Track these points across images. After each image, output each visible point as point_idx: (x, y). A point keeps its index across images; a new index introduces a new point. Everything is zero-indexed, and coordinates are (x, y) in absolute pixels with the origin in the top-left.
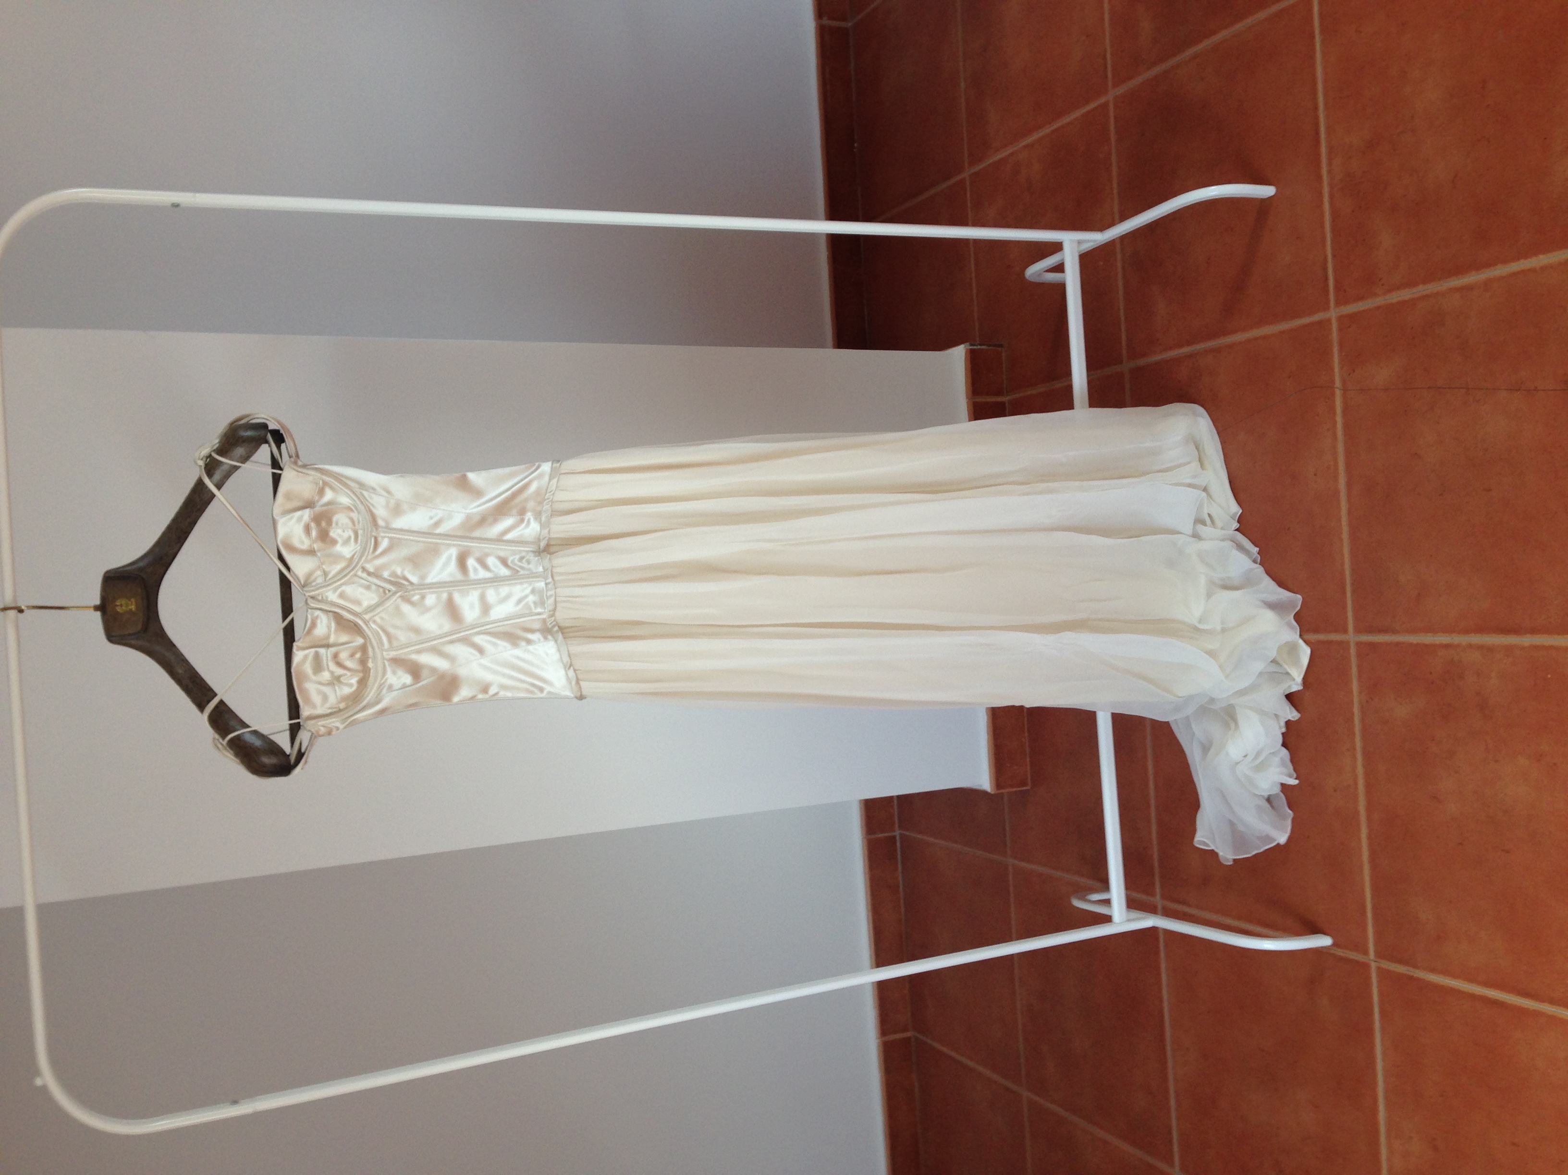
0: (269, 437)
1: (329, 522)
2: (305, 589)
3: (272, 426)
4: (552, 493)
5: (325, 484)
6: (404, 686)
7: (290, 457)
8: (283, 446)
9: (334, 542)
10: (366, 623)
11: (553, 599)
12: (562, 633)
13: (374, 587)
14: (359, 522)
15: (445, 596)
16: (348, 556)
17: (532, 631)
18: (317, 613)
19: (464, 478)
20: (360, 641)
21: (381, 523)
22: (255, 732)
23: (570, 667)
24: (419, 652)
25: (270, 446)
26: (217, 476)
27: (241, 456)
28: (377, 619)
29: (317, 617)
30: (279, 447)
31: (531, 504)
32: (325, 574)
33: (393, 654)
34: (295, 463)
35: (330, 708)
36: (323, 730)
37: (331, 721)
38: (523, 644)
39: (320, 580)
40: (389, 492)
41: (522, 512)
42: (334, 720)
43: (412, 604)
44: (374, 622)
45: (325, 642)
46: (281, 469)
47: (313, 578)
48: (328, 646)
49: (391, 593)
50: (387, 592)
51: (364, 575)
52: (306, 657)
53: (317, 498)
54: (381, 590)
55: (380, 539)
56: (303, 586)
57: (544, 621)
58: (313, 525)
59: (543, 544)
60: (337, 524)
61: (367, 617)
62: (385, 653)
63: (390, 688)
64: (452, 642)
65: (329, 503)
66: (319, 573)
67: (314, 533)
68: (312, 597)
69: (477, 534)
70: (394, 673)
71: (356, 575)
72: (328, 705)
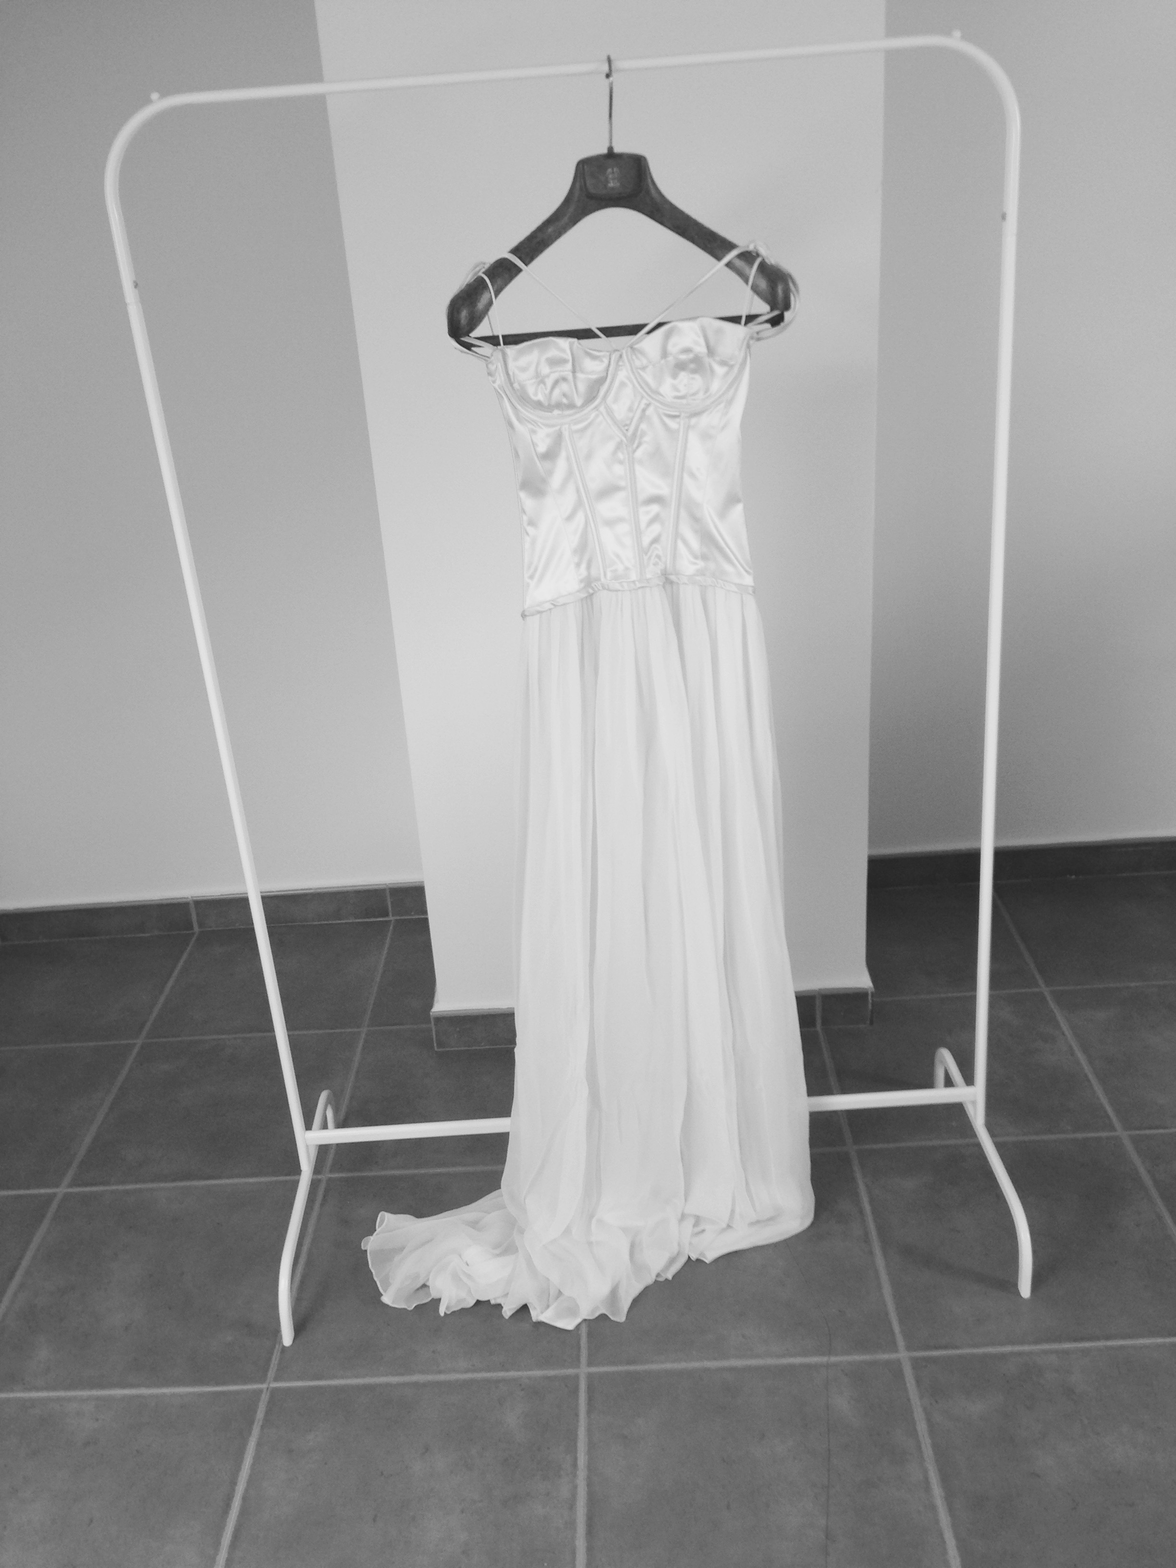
0: (776, 313)
1: (694, 371)
2: (629, 349)
3: (787, 315)
4: (723, 586)
5: (731, 367)
6: (534, 445)
7: (758, 333)
8: (768, 326)
9: (675, 376)
10: (596, 408)
11: (620, 588)
12: (586, 597)
14: (695, 400)
15: (622, 483)
16: (662, 390)
17: (589, 567)
18: (606, 361)
19: (738, 501)
20: (579, 402)
21: (693, 421)
22: (490, 303)
23: (554, 605)
24: (568, 459)
25: (768, 313)
26: (739, 263)
27: (757, 286)
28: (600, 418)
29: (602, 361)
30: (767, 321)
31: (712, 566)
32: (644, 368)
33: (566, 434)
34: (752, 338)
35: (513, 373)
36: (492, 367)
37: (502, 375)
38: (576, 560)
39: (638, 363)
40: (723, 428)
41: (704, 557)
42: (503, 378)
43: (615, 453)
44: (597, 416)
45: (578, 368)
46: (746, 324)
47: (639, 356)
48: (574, 372)
49: (625, 431)
50: (626, 428)
51: (642, 406)
52: (563, 351)
53: (718, 358)
54: (628, 422)
55: (678, 420)
56: (631, 347)
57: (598, 579)
58: (691, 356)
59: (673, 578)
60: (693, 379)
61: (602, 409)
62: (567, 426)
64: (578, 491)
65: (712, 371)
66: (645, 362)
68: (621, 356)
69: (683, 514)
70: (548, 435)
71: (642, 397)
72: (517, 372)
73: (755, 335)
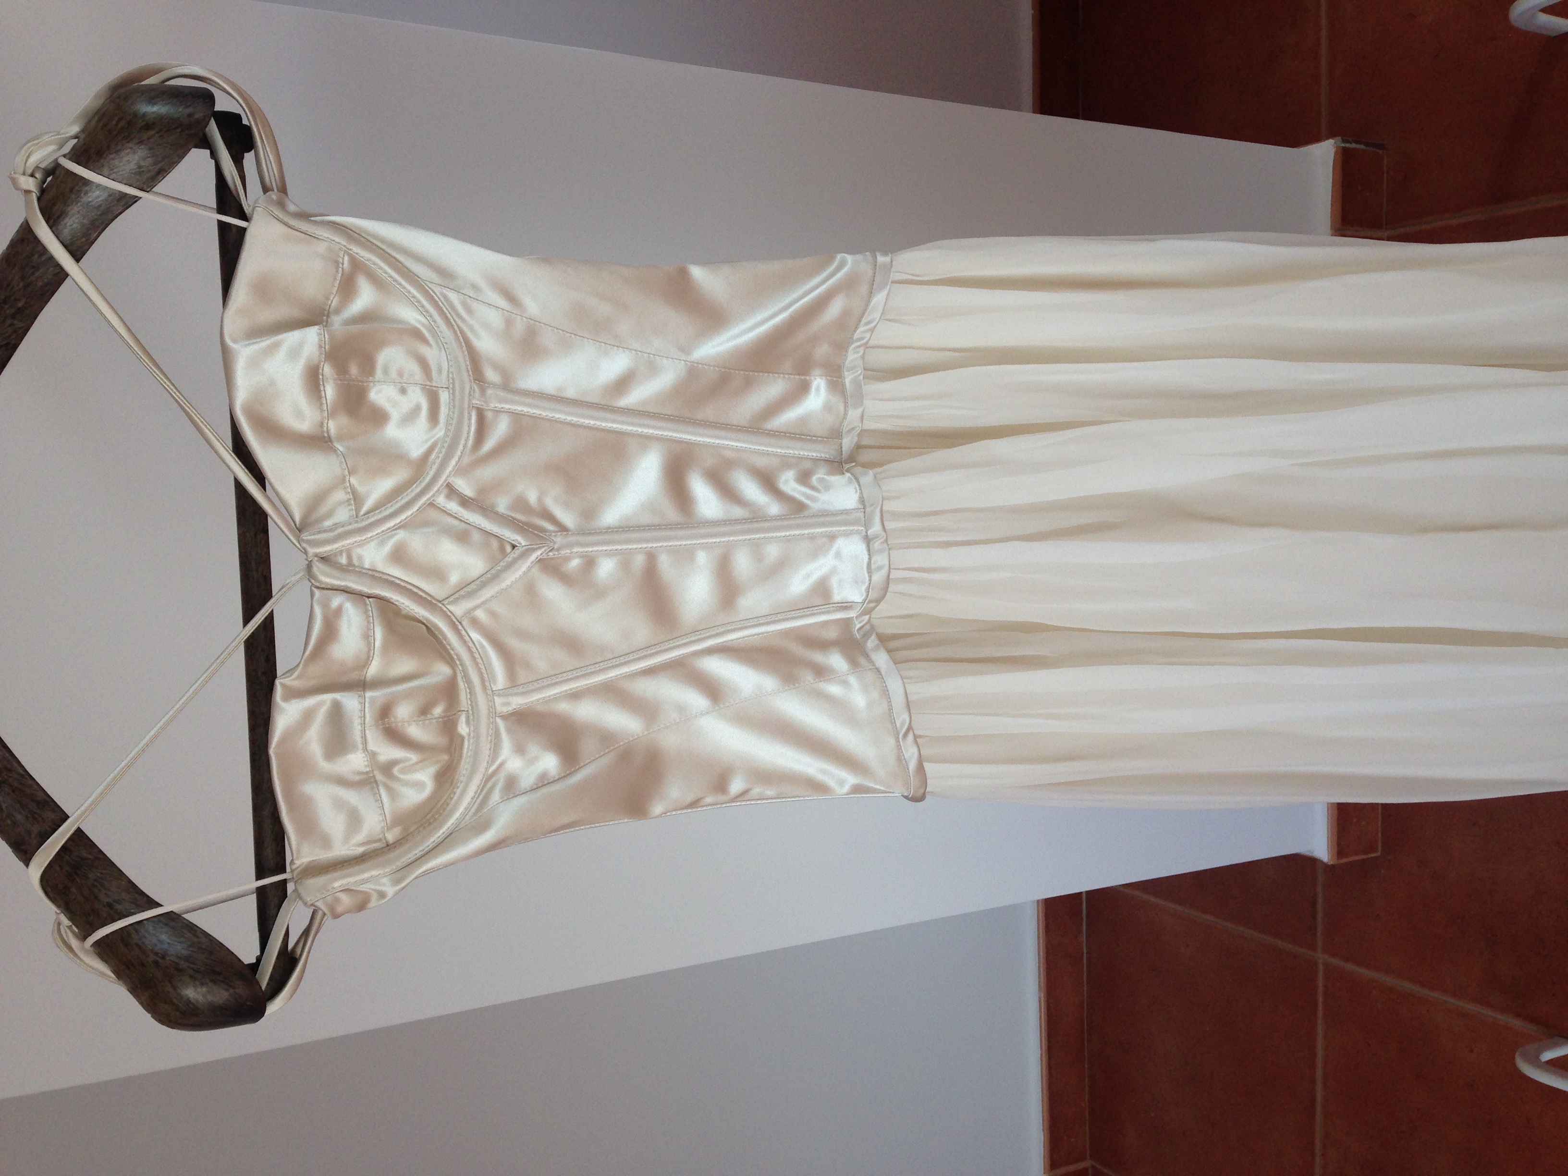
0: (213, 130)
1: (368, 365)
2: (305, 536)
4: (872, 325)
5: (357, 265)
6: (543, 781)
7: (266, 189)
8: (249, 158)
9: (379, 417)
10: (455, 624)
13: (476, 536)
14: (440, 370)
15: (639, 560)
16: (416, 452)
18: (337, 600)
19: (683, 274)
20: (442, 671)
21: (491, 375)
22: (172, 919)
25: (214, 155)
26: (73, 222)
27: (140, 171)
28: (480, 614)
30: (238, 161)
31: (822, 351)
32: (357, 499)
33: (518, 702)
34: (281, 205)
35: (363, 844)
37: (365, 875)
38: (808, 677)
39: (342, 515)
40: (512, 299)
41: (804, 368)
42: (374, 873)
43: (566, 579)
44: (475, 622)
45: (355, 676)
46: (244, 217)
47: (323, 509)
48: (361, 685)
49: (517, 552)
50: (508, 548)
51: (453, 506)
53: (335, 302)
54: (495, 544)
55: (489, 415)
56: (300, 530)
58: (327, 370)
59: (847, 443)
60: (386, 371)
61: (458, 610)
62: (498, 700)
63: (511, 786)
65: (365, 317)
66: (340, 495)
67: (330, 391)
68: (324, 559)
69: (708, 412)
70: (520, 750)
71: (432, 505)
72: (361, 837)
73: (274, 195)
